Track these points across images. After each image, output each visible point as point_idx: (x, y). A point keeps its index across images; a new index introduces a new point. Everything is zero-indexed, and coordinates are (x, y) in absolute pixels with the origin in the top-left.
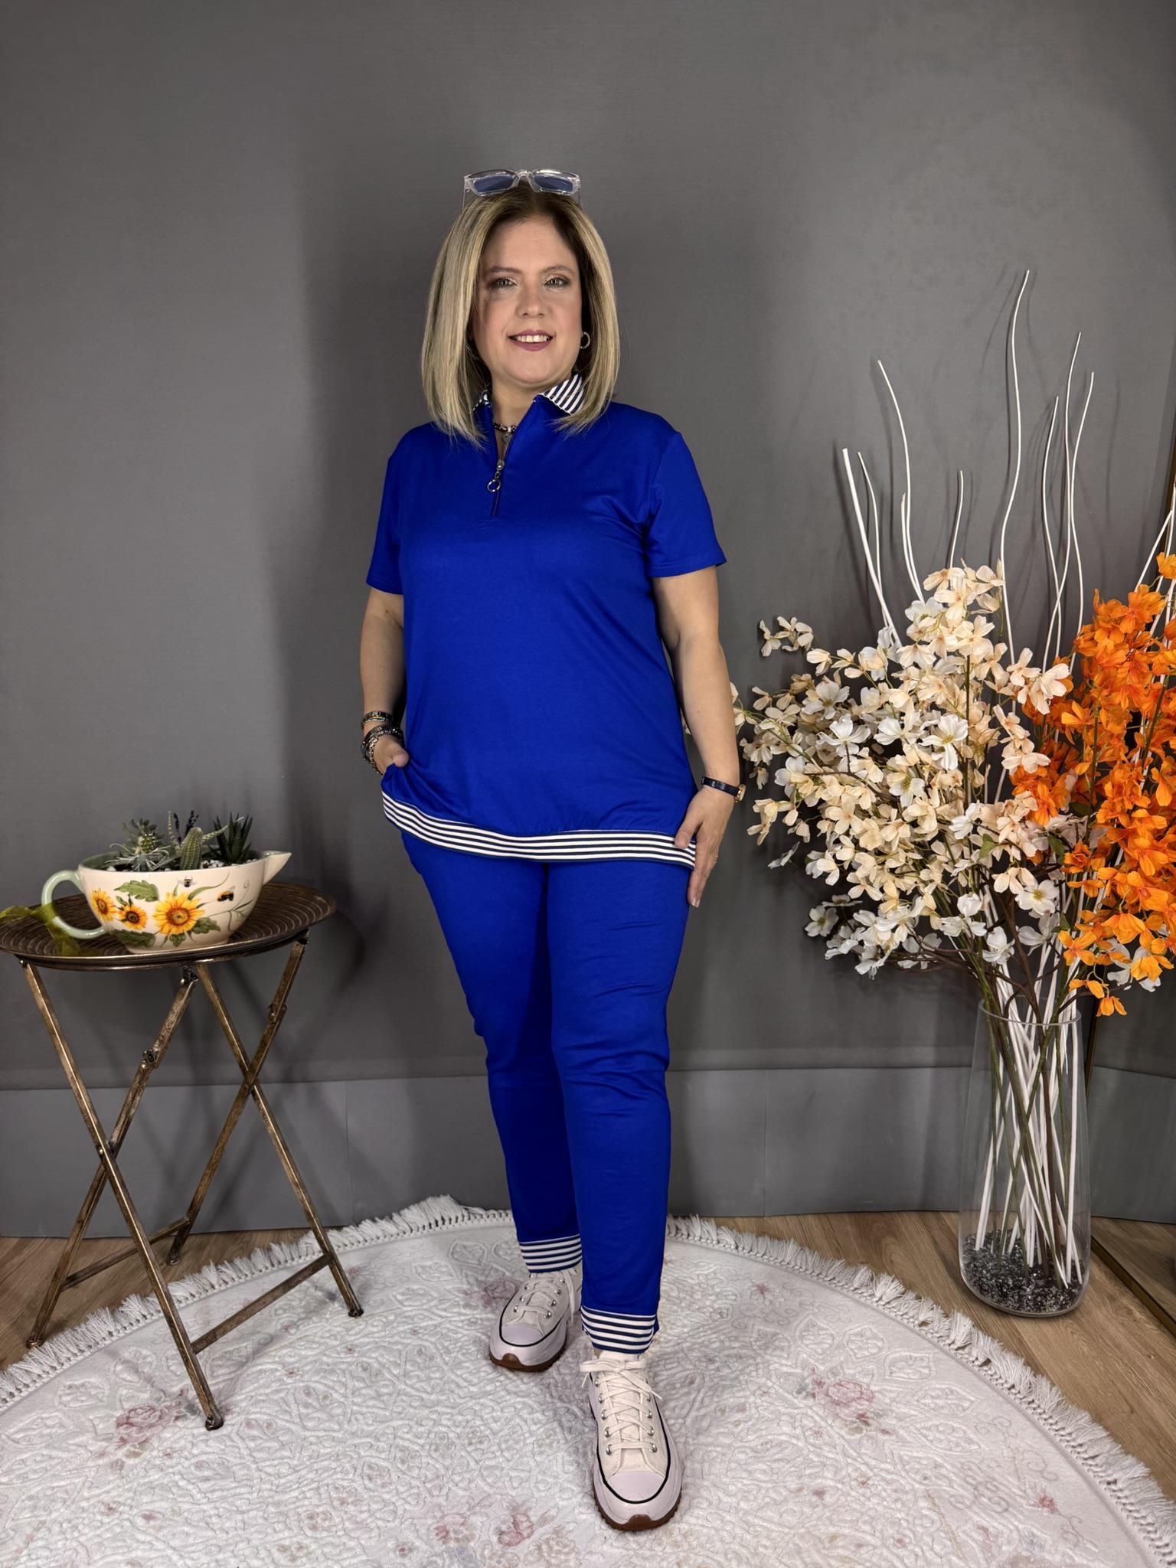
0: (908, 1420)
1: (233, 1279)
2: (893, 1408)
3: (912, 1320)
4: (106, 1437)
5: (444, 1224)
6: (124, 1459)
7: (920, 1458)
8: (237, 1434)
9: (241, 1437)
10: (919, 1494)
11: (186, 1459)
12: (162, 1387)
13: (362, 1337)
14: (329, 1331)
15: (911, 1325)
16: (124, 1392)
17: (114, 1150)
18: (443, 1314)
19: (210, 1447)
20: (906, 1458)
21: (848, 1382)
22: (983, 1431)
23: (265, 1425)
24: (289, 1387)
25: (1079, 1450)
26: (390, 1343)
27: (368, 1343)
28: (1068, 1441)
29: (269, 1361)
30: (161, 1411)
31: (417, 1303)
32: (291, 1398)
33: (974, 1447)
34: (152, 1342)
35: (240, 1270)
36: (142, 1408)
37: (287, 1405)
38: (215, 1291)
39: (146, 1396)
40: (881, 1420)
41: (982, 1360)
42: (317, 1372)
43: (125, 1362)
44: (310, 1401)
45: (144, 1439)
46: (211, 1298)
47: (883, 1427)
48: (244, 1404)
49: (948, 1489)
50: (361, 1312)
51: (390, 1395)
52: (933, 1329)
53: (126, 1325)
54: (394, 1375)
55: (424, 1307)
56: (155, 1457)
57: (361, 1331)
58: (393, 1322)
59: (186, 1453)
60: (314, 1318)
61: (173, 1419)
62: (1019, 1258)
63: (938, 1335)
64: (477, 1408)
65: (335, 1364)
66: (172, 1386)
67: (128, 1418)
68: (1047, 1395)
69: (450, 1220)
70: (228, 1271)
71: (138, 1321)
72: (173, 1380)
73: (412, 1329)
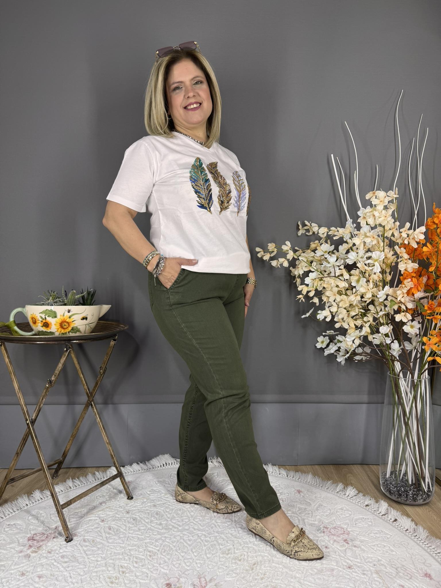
0: (365, 542)
1: (79, 485)
2: (358, 538)
3: (362, 504)
4: (23, 545)
5: (166, 465)
6: (30, 554)
7: (372, 557)
8: (79, 544)
9: (81, 546)
10: (373, 571)
11: (57, 554)
12: (48, 525)
13: (133, 507)
14: (119, 505)
15: (362, 506)
16: (32, 527)
17: (33, 422)
18: (167, 499)
19: (68, 549)
20: (366, 557)
21: (338, 527)
22: (397, 547)
23: (92, 541)
24: (102, 526)
25: (438, 555)
26: (144, 510)
27: (135, 510)
28: (433, 551)
29: (93, 516)
30: (47, 535)
31: (156, 495)
32: (102, 531)
33: (394, 553)
34: (44, 508)
35: (82, 482)
36: (39, 534)
37: (101, 533)
38: (71, 489)
39: (41, 529)
40: (354, 542)
41: (393, 519)
42: (114, 520)
43: (33, 515)
44: (111, 532)
45: (39, 546)
46: (70, 492)
47: (355, 545)
48: (82, 533)
49: (385, 570)
50: (132, 498)
51: (144, 530)
52: (371, 507)
53: (34, 502)
54: (147, 522)
55: (159, 496)
56: (44, 553)
57: (132, 505)
58: (146, 502)
59: (57, 552)
60: (113, 500)
61: (52, 538)
62: (405, 481)
63: (374, 510)
64: (181, 535)
65: (121, 517)
66: (52, 525)
67: (33, 537)
68: (422, 533)
69: (169, 464)
70: (77, 482)
71: (39, 500)
72: (53, 523)
73: (153, 505)
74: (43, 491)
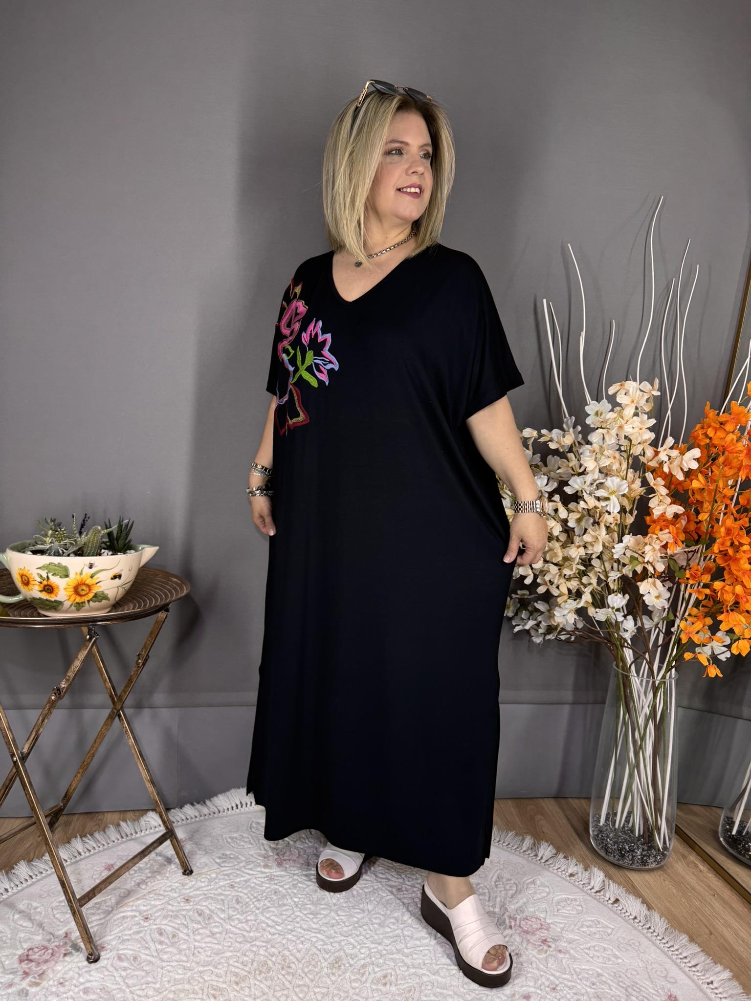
0: (574, 943)
1: (94, 848)
2: (564, 935)
3: (564, 872)
4: (12, 971)
5: (242, 807)
6: (28, 988)
7: (587, 970)
8: (112, 966)
9: (115, 968)
10: (591, 995)
11: (76, 986)
12: (51, 930)
13: (194, 890)
14: (170, 886)
15: (564, 876)
16: (22, 935)
17: (24, 758)
18: (251, 872)
19: (93, 976)
20: (578, 970)
21: (532, 917)
22: (624, 949)
23: (132, 958)
24: (146, 929)
25: (685, 960)
26: (215, 894)
27: (200, 895)
28: (677, 955)
29: (129, 909)
30: (53, 949)
31: (231, 865)
32: (148, 938)
33: (620, 961)
34: (40, 896)
35: (98, 841)
36: (37, 948)
37: (147, 943)
38: (82, 857)
39: (39, 938)
40: (558, 943)
41: (613, 900)
42: (165, 917)
43: (21, 912)
44: (163, 939)
45: (41, 972)
46: (80, 862)
47: (560, 948)
48: (114, 943)
49: (609, 991)
50: (192, 872)
51: (221, 933)
52: (578, 878)
53: (18, 883)
54: (221, 919)
55: (236, 868)
56: (51, 986)
57: (193, 886)
58: (215, 879)
59: (75, 982)
60: (158, 877)
61: (62, 955)
62: (628, 830)
63: (582, 883)
64: (284, 941)
65: (178, 911)
66: (58, 930)
67: (28, 955)
68: (659, 923)
69: (246, 804)
70: (91, 843)
71: (26, 880)
72: (59, 925)
73: (229, 884)
74: (32, 861)
